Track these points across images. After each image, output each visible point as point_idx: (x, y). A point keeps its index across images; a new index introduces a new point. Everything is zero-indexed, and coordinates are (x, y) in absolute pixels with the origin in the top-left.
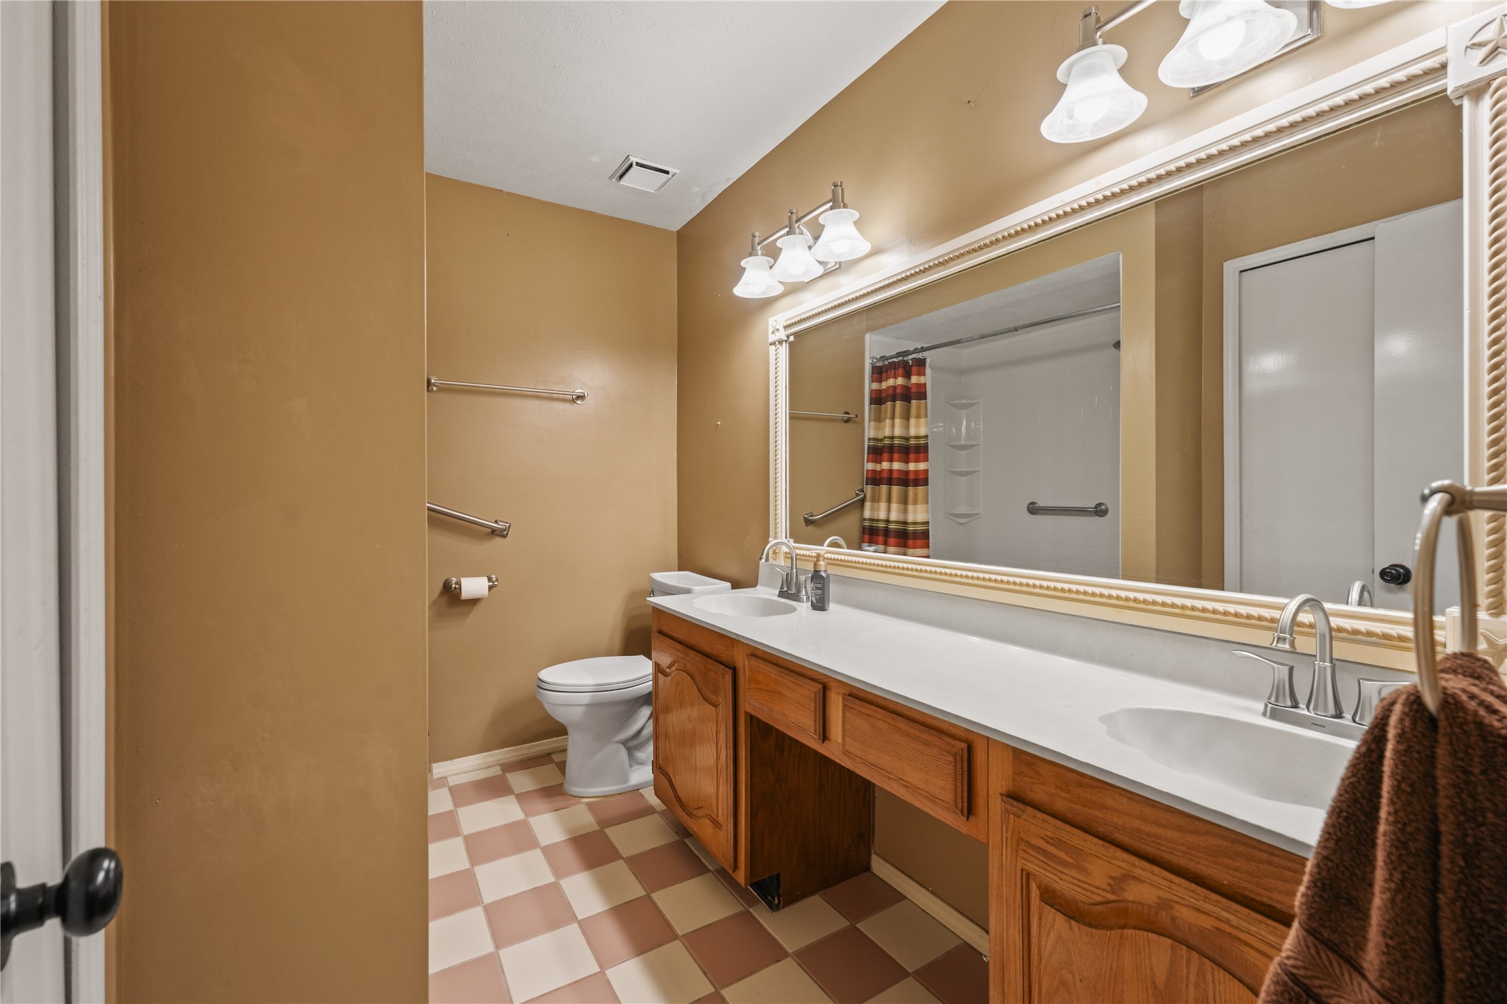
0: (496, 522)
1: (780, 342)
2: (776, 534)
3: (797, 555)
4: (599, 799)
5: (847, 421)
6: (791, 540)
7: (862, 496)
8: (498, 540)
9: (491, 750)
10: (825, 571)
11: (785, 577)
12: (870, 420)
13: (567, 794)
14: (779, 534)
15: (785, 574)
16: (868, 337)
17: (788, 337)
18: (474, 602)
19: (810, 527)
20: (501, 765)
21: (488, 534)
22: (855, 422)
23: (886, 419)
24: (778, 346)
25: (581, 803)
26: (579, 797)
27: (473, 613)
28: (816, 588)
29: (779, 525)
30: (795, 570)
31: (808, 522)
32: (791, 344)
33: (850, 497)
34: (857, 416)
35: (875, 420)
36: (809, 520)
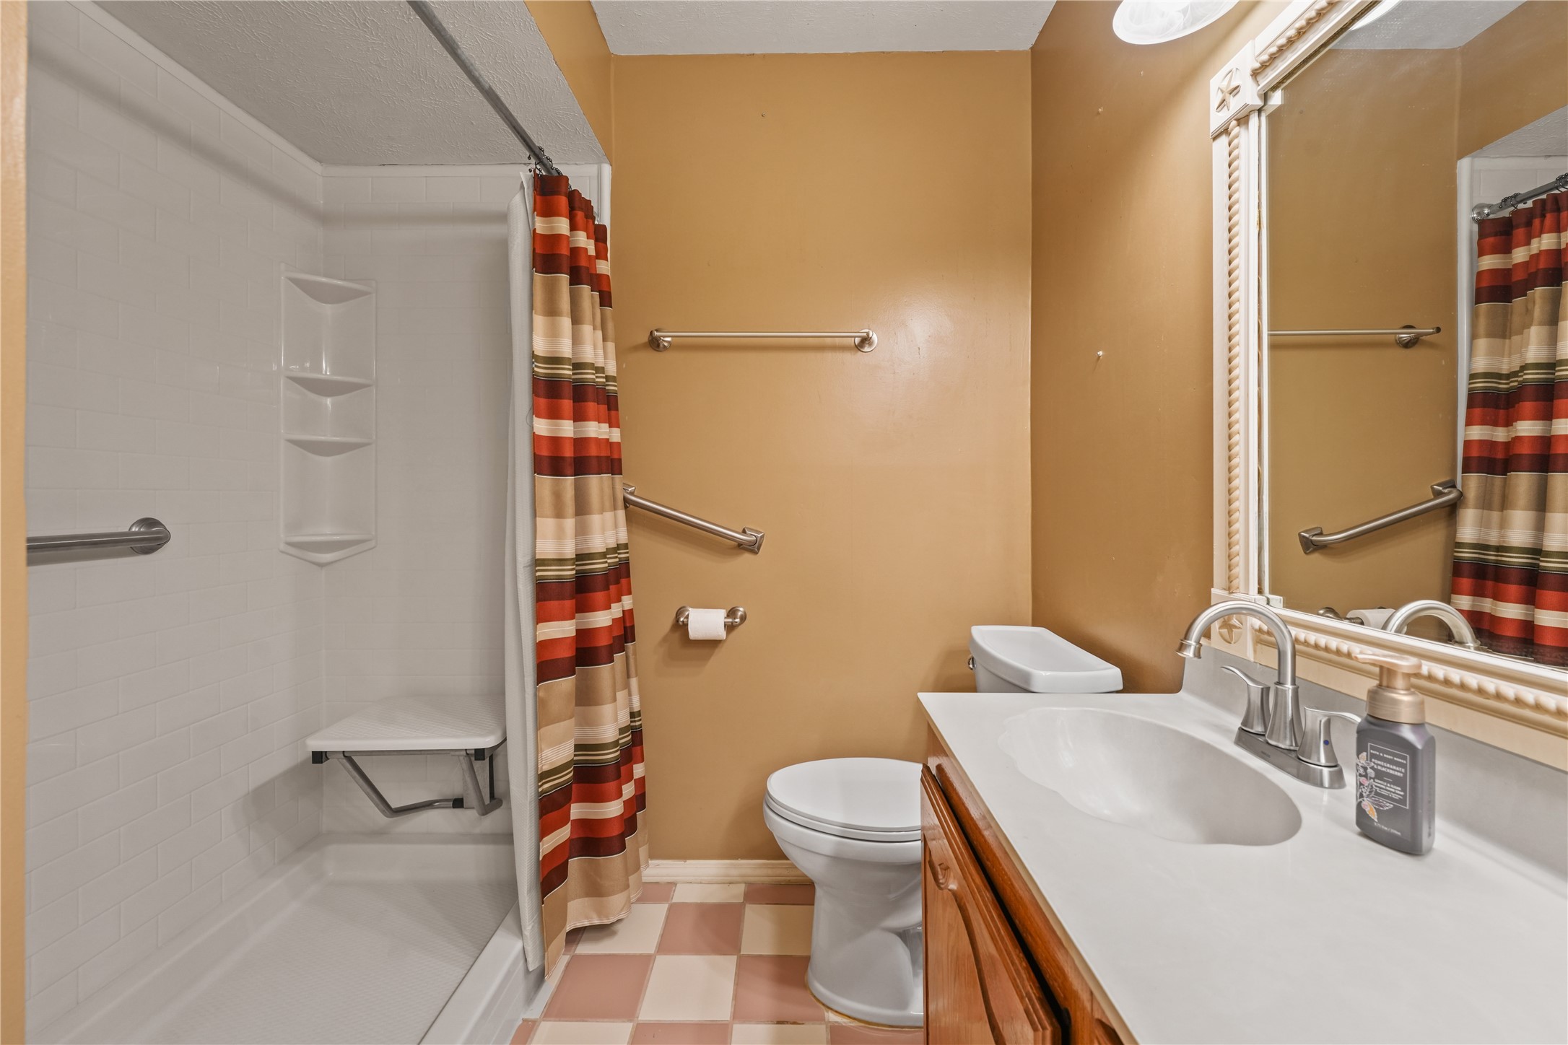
0: (744, 532)
1: (1243, 120)
2: (1230, 580)
3: (1296, 641)
4: (855, 1024)
5: (1408, 345)
6: (1277, 600)
7: (1451, 496)
8: (747, 556)
9: (736, 858)
10: (1418, 726)
11: (1256, 699)
12: (1473, 336)
13: (810, 990)
14: (1239, 582)
15: (1256, 689)
16: (1464, 166)
17: (1265, 97)
18: (713, 644)
19: (1316, 557)
20: (749, 884)
21: (734, 548)
22: (1432, 345)
23: (1528, 325)
24: (1237, 129)
25: (821, 1019)
26: (823, 1005)
27: (713, 659)
28: (1380, 775)
29: (1239, 560)
30: (1289, 686)
31: (1309, 546)
32: (1275, 119)
33: (1421, 496)
34: (1438, 330)
35: (1490, 335)
36: (1311, 541)
